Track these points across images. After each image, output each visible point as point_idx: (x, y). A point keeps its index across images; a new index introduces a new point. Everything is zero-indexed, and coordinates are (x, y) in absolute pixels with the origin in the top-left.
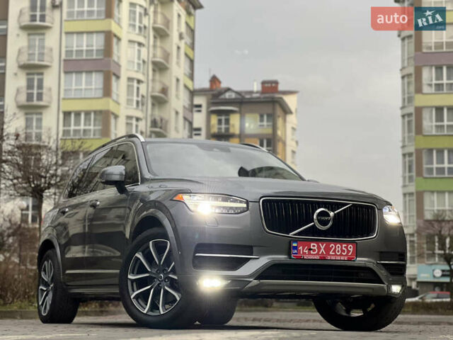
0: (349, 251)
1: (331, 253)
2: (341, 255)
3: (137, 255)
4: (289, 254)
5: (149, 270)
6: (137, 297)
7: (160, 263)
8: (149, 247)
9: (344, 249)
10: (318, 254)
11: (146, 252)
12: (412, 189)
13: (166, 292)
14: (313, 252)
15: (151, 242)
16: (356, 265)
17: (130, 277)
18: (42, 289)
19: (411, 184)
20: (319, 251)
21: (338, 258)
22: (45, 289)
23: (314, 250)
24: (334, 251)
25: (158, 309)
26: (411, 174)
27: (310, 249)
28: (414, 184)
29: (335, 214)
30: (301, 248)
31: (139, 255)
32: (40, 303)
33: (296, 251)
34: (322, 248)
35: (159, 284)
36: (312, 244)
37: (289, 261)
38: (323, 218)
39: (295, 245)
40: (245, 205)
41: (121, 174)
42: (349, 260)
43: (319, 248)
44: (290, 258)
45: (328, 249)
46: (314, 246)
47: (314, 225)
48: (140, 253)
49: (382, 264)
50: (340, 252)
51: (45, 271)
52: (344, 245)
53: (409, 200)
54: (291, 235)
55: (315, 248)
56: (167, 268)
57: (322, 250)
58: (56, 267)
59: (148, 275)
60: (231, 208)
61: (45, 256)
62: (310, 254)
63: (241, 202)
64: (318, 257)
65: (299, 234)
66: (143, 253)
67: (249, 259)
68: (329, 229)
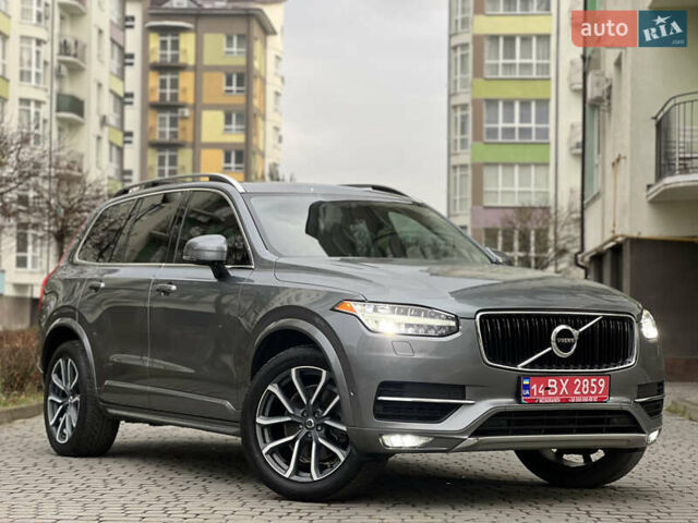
0: (599, 388)
1: (576, 392)
2: (589, 394)
3: (270, 388)
4: (518, 396)
5: (291, 411)
6: (271, 453)
7: (308, 401)
8: (289, 376)
9: (593, 385)
10: (558, 395)
11: (283, 384)
12: (465, 158)
13: (319, 446)
14: (550, 392)
15: (293, 370)
16: (608, 408)
17: (260, 420)
18: (52, 401)
19: (464, 151)
20: (559, 391)
21: (585, 399)
22: (60, 401)
23: (553, 390)
24: (580, 390)
25: (309, 471)
26: (464, 137)
27: (547, 388)
28: (469, 150)
29: (580, 333)
30: (534, 387)
31: (273, 388)
32: (51, 423)
33: (527, 392)
34: (564, 385)
35: (307, 434)
36: (550, 381)
37: (517, 407)
38: (565, 340)
39: (526, 382)
40: (453, 324)
41: (221, 251)
42: (600, 401)
43: (560, 386)
44: (519, 401)
45: (571, 387)
46: (553, 383)
47: (552, 351)
48: (276, 385)
49: (641, 403)
50: (588, 389)
51: (58, 372)
52: (593, 380)
53: (461, 176)
54: (519, 367)
55: (555, 386)
56: (320, 410)
57: (564, 388)
58: (84, 372)
59: (288, 419)
60: (431, 327)
61: (59, 349)
62: (546, 395)
63: (447, 318)
64: (557, 400)
65: (531, 365)
66: (279, 384)
67: (459, 405)
68: (572, 355)
